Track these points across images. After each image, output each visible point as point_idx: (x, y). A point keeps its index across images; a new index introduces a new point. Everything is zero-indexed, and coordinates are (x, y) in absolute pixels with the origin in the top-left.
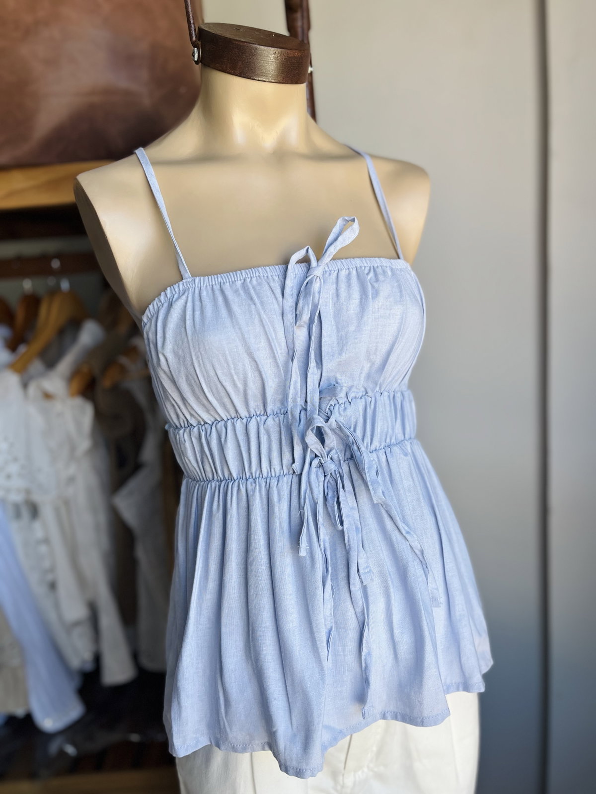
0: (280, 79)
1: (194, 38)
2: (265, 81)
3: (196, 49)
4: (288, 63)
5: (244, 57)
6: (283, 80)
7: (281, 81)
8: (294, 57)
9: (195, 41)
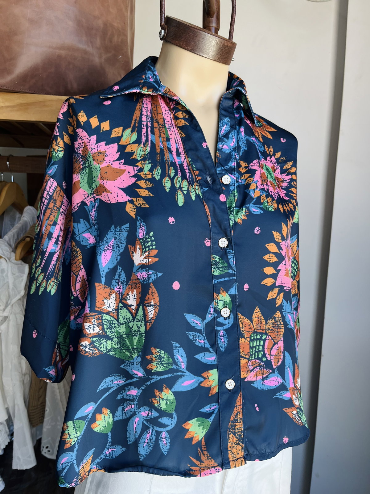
0: (217, 59)
1: (163, 23)
2: (207, 58)
3: (163, 31)
4: (224, 49)
5: (197, 39)
6: (218, 60)
7: (217, 60)
8: (228, 46)
9: (163, 25)
